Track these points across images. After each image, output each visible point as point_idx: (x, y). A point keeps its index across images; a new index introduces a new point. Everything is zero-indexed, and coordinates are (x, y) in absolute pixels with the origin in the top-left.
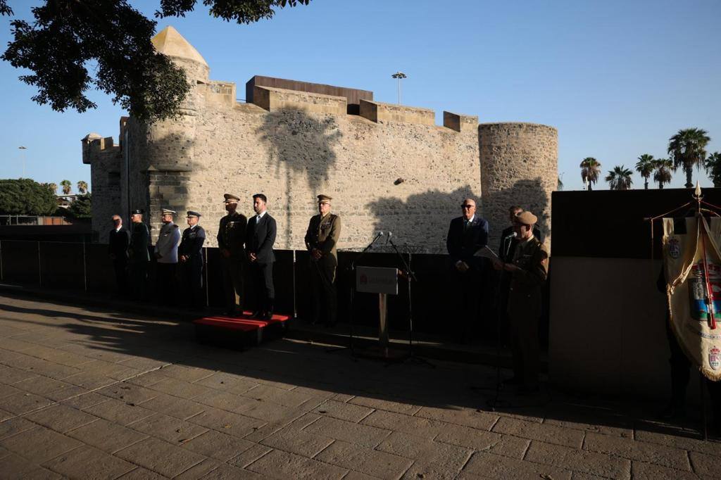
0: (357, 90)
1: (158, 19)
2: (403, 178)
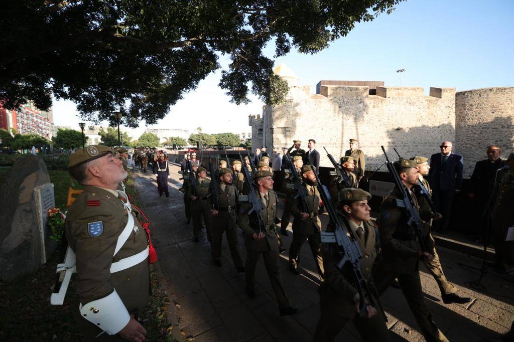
0: (374, 82)
1: (275, 59)
2: (401, 127)
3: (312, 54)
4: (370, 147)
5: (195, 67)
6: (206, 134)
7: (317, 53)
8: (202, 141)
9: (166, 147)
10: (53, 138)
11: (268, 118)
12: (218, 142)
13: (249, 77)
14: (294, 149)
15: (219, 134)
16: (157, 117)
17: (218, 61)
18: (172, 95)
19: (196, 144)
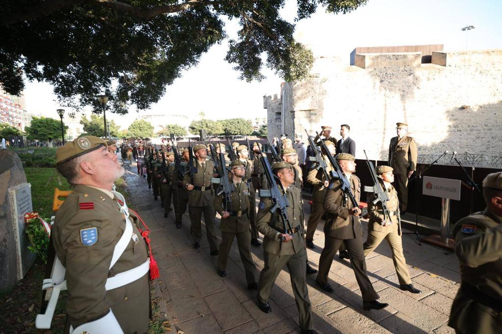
0: (430, 45)
2: (467, 104)
3: (345, 13)
4: (423, 132)
5: (195, 38)
6: (210, 121)
7: (352, 11)
8: (206, 129)
9: (162, 137)
10: (26, 128)
11: (288, 98)
12: (225, 130)
13: (262, 48)
14: (322, 137)
15: (226, 120)
16: (151, 101)
17: (223, 29)
18: (168, 73)
19: (199, 133)
